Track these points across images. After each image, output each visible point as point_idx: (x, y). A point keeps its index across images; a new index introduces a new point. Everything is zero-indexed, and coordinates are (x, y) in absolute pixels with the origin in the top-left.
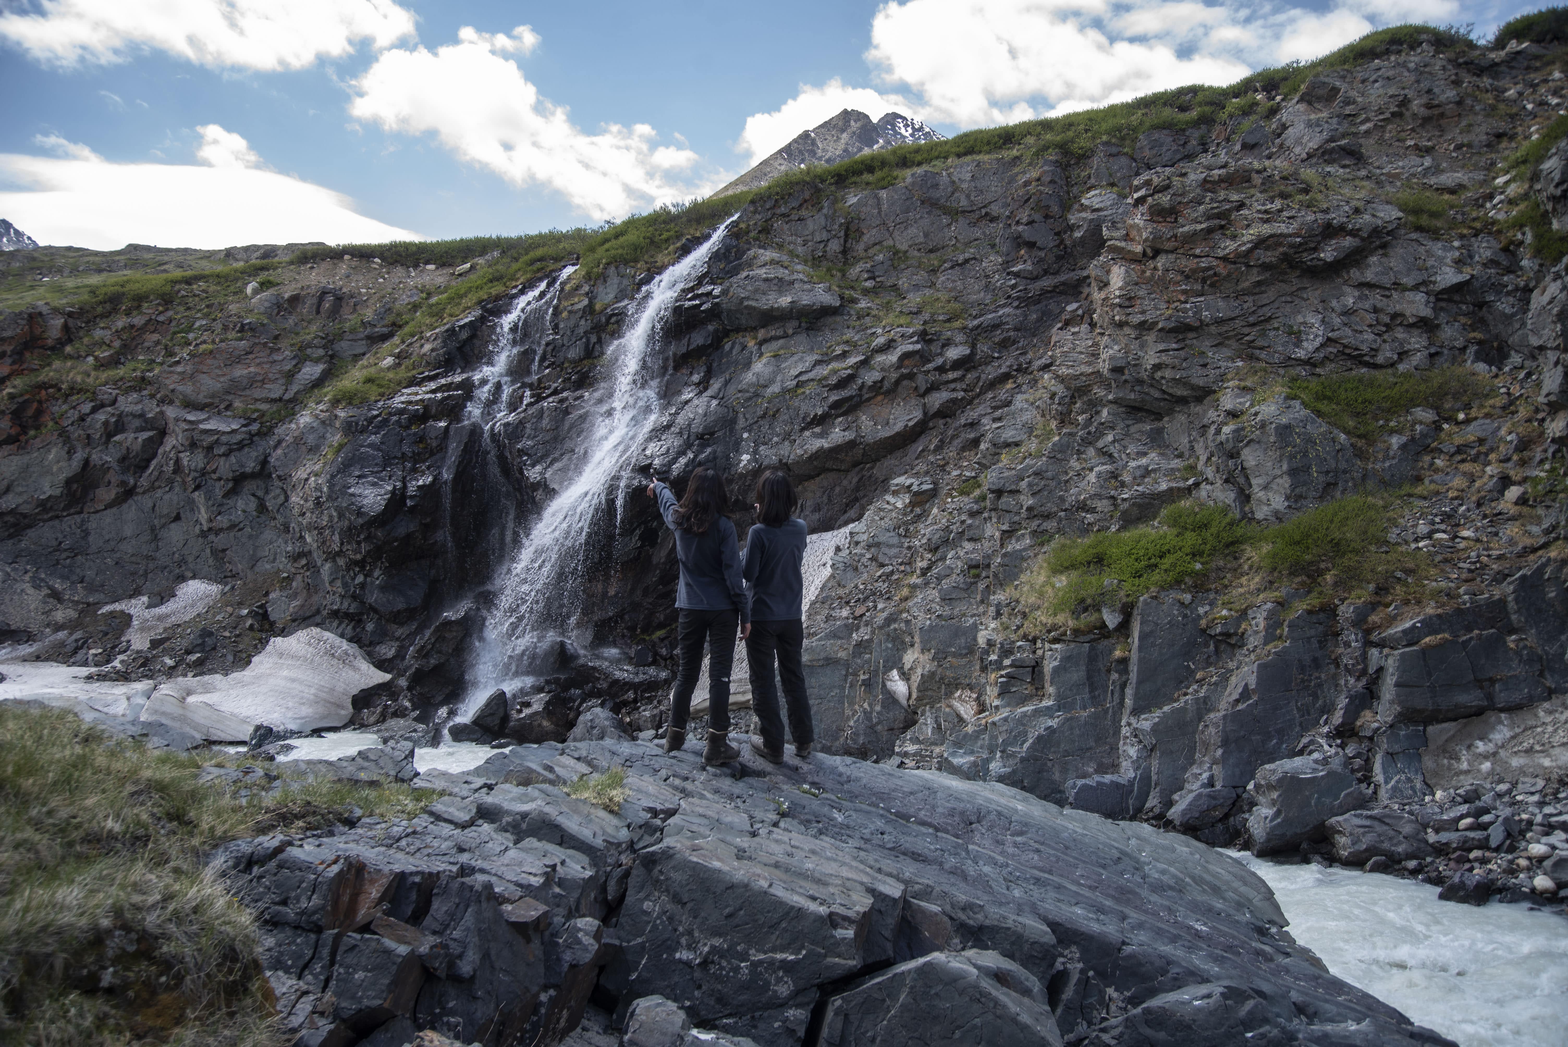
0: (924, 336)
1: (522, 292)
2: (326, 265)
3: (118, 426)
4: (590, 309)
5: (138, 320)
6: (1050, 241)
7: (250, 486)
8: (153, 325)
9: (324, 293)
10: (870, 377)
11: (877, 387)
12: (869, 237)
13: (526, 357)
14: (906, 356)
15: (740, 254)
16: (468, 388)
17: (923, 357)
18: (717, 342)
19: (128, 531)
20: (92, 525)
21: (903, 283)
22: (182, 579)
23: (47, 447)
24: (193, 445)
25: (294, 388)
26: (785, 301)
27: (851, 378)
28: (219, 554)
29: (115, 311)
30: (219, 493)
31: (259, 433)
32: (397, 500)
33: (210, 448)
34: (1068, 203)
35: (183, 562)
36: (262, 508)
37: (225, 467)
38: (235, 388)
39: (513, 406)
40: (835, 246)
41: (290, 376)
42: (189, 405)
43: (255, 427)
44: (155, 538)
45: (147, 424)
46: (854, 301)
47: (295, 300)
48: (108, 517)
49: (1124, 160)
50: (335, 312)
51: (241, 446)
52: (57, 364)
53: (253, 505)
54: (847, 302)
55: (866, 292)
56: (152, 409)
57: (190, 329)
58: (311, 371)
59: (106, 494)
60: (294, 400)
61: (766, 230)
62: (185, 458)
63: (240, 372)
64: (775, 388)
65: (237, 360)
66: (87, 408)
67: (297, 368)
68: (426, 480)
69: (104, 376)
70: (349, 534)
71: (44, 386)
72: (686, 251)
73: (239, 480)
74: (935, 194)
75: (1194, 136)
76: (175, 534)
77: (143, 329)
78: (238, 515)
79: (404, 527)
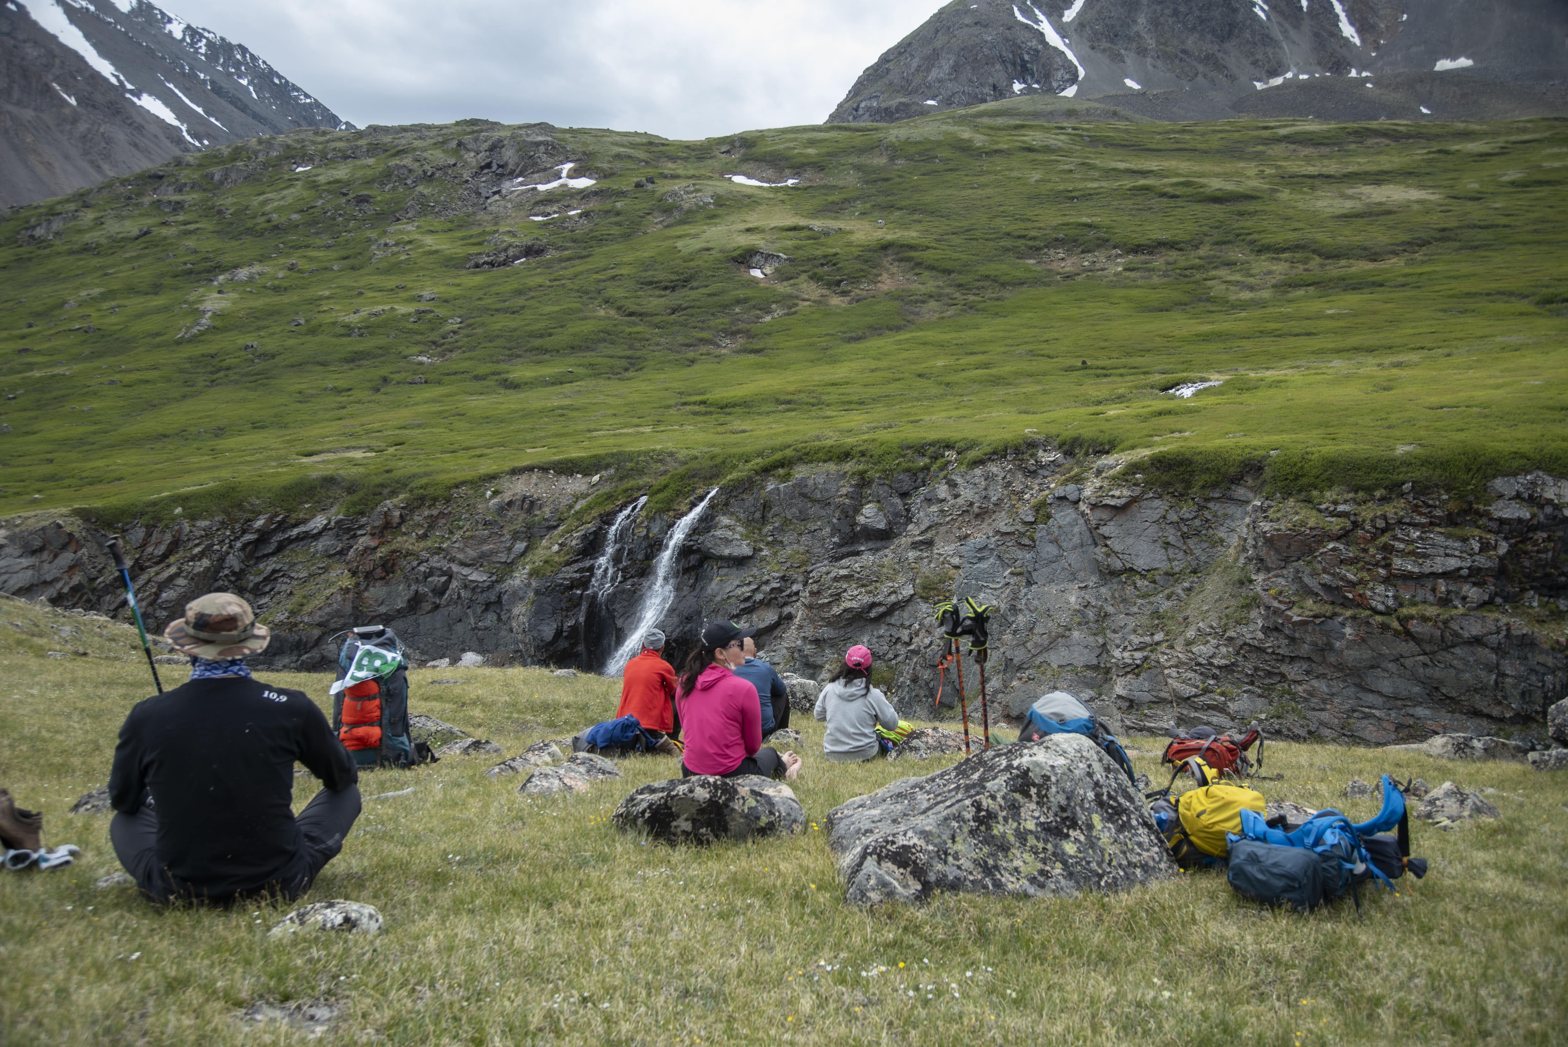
0: (783, 578)
1: (621, 511)
2: (525, 476)
3: (431, 573)
4: (647, 537)
5: (435, 512)
6: (848, 530)
7: (492, 608)
8: (442, 515)
9: (525, 498)
10: (759, 597)
11: (761, 602)
12: (775, 509)
13: (619, 552)
14: (773, 589)
15: (713, 518)
16: (591, 569)
17: (780, 590)
18: (701, 563)
19: (438, 625)
20: (421, 621)
21: (785, 540)
22: (464, 651)
23: (399, 583)
24: (466, 587)
25: (512, 556)
26: (726, 552)
27: (750, 597)
28: (481, 641)
29: (423, 504)
30: (479, 611)
31: (497, 581)
32: (559, 633)
33: (474, 589)
34: (857, 510)
35: (463, 642)
36: (499, 619)
37: (481, 598)
38: (483, 556)
39: (613, 579)
40: (758, 515)
41: (510, 549)
42: (463, 564)
43: (494, 578)
44: (450, 630)
45: (444, 573)
46: (761, 550)
47: (510, 503)
48: (428, 618)
49: (886, 488)
50: (529, 511)
51: (489, 588)
52: (399, 539)
53: (495, 617)
54: (756, 550)
55: (768, 544)
56: (446, 565)
57: (460, 519)
58: (520, 546)
59: (427, 606)
60: (512, 563)
61: (726, 504)
62: (462, 592)
63: (486, 548)
64: (718, 598)
65: (484, 541)
66: (415, 563)
67: (513, 545)
68: (571, 623)
69: (422, 544)
70: (538, 648)
71: (394, 551)
72: (693, 505)
73: (488, 606)
74: (805, 490)
75: (921, 475)
76: (459, 628)
77: (437, 517)
78: (488, 623)
79: (563, 644)
